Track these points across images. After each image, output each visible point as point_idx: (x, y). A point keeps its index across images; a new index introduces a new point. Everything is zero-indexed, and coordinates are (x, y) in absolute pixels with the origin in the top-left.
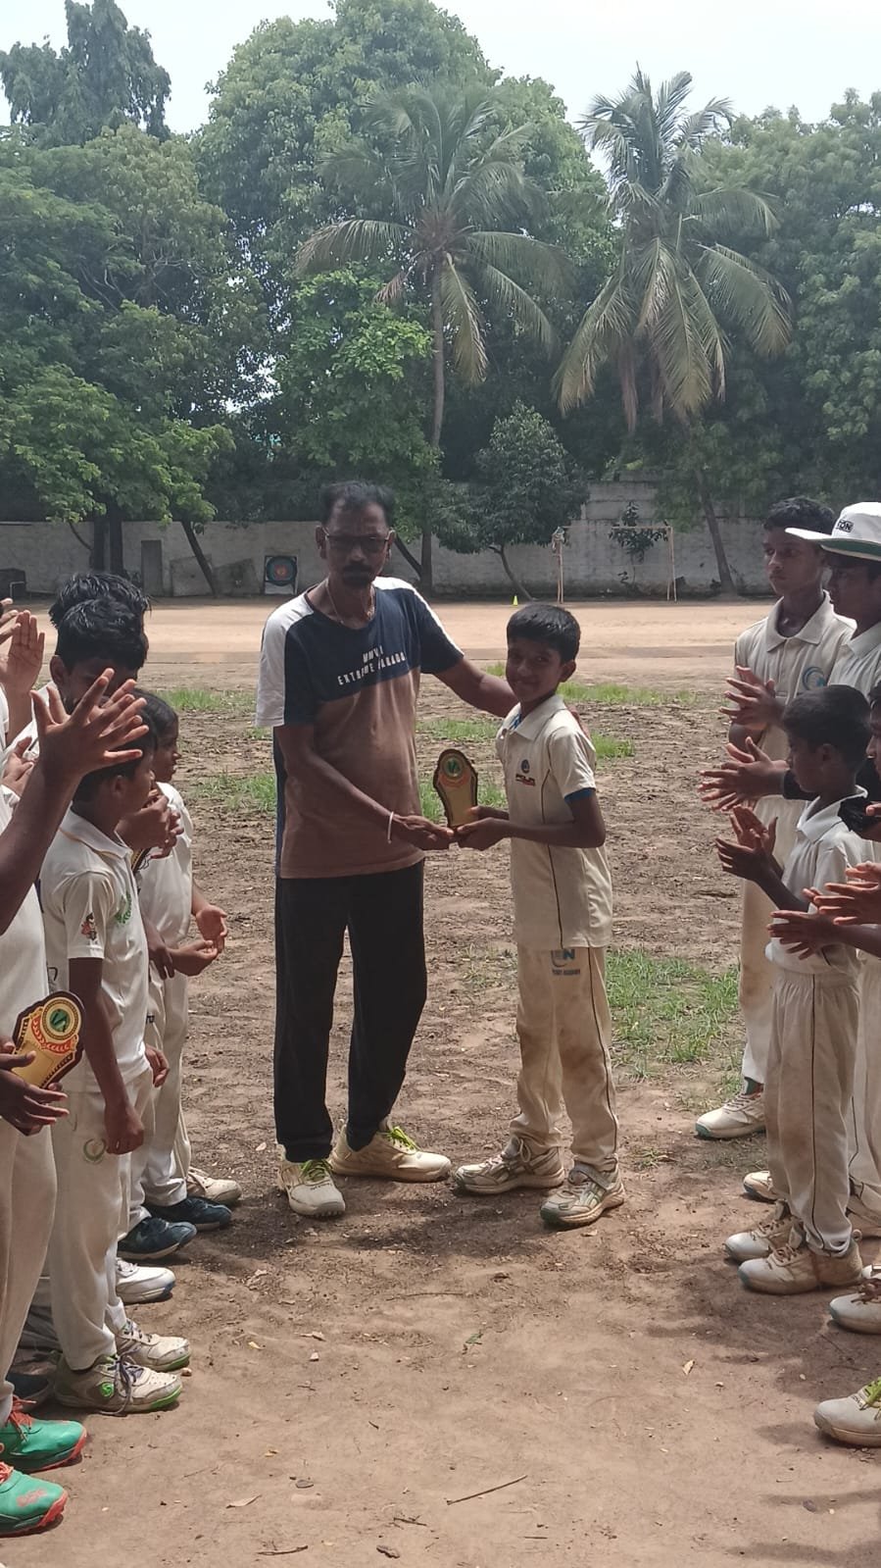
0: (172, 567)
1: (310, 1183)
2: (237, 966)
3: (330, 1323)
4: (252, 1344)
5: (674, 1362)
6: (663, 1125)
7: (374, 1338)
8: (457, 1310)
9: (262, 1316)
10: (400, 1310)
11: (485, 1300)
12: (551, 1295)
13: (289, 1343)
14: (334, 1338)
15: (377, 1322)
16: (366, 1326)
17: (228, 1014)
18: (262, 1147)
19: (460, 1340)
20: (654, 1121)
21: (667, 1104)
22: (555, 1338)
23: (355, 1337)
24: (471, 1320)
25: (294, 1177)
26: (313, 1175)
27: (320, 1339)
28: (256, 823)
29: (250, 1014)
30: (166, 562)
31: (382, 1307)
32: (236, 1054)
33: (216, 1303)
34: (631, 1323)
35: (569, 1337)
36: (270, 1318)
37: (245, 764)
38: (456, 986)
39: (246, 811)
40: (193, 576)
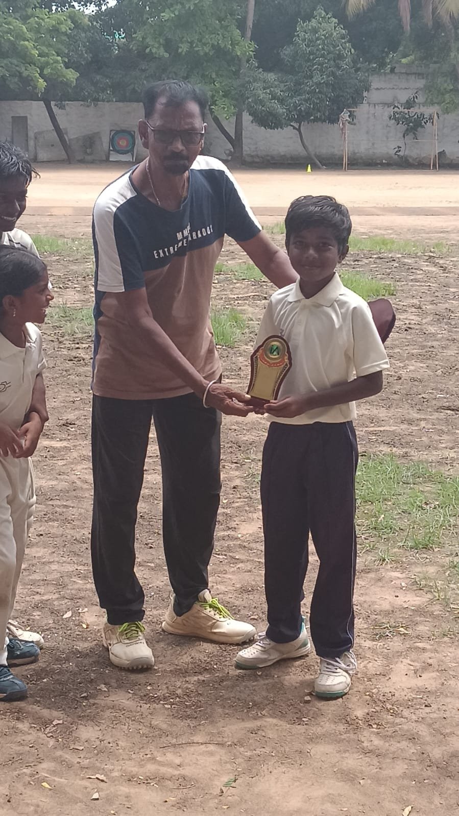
0: (36, 138)
1: (127, 641)
2: (61, 463)
3: (111, 767)
4: (45, 784)
5: (395, 806)
6: (399, 601)
7: (147, 781)
8: (217, 758)
9: (55, 759)
10: (170, 757)
11: (242, 749)
12: (297, 746)
13: (76, 784)
14: (113, 780)
15: (151, 768)
16: (141, 770)
17: (51, 503)
18: (68, 614)
19: (219, 783)
20: (391, 598)
21: (403, 584)
22: (297, 784)
23: (130, 779)
24: (228, 766)
25: (114, 636)
26: (129, 635)
27: (102, 781)
28: (87, 346)
29: (69, 503)
30: (31, 134)
31: (155, 753)
32: (55, 536)
33: (18, 748)
34: (361, 772)
35: (310, 783)
36: (61, 761)
37: (82, 297)
38: (237, 482)
39: (80, 335)
40: (53, 145)
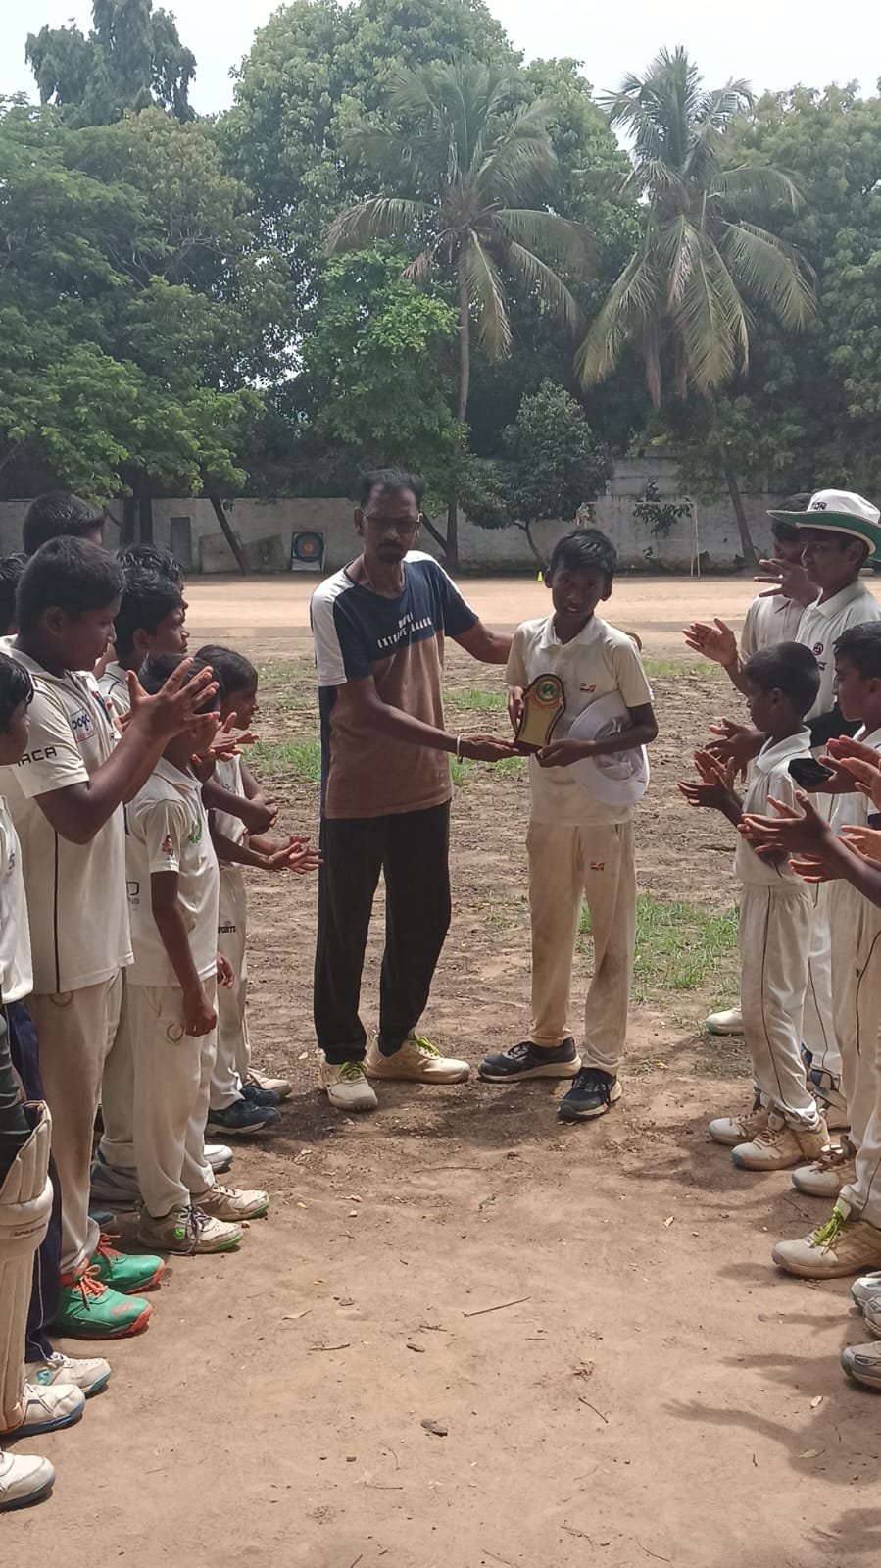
1: (347, 1081)
3: (366, 1190)
4: (300, 1204)
5: (657, 1218)
6: (659, 1039)
7: (403, 1201)
8: (473, 1180)
9: (308, 1183)
10: (424, 1179)
11: (498, 1173)
12: (554, 1169)
13: (332, 1203)
14: (370, 1201)
15: (407, 1188)
16: (397, 1192)
18: (304, 1056)
19: (476, 1202)
20: (651, 1036)
21: (663, 1023)
22: (556, 1201)
23: (388, 1199)
24: (486, 1187)
25: (333, 1077)
26: (350, 1075)
27: (358, 1201)
29: (290, 950)
31: (410, 1177)
32: (279, 982)
33: (268, 1175)
34: (622, 1190)
35: (570, 1199)
36: (315, 1186)
38: (477, 926)
